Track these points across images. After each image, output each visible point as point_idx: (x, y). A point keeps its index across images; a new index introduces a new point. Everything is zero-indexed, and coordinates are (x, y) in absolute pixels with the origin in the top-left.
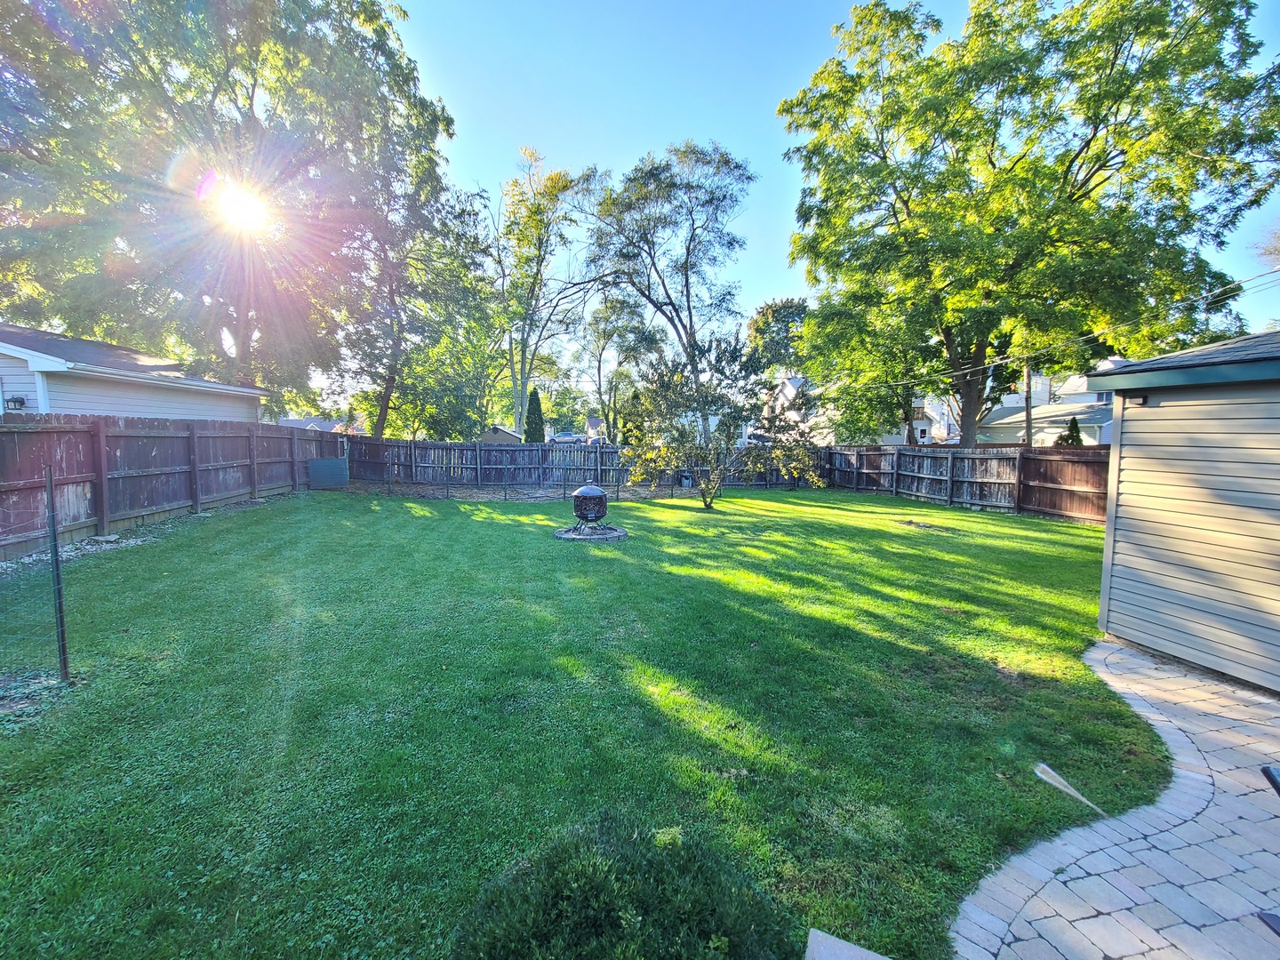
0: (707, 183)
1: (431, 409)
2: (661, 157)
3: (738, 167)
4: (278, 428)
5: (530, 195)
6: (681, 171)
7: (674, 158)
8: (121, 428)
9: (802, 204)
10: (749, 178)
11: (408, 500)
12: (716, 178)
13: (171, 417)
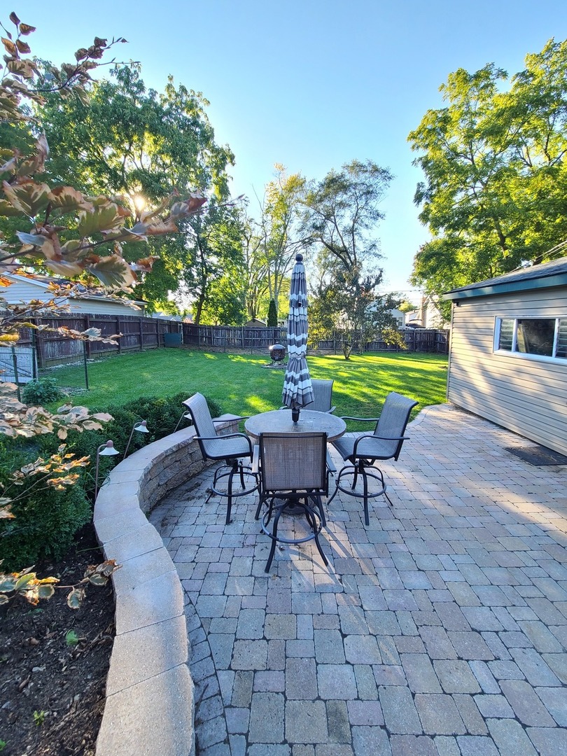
0: (367, 182)
1: (221, 310)
2: (338, 171)
3: (384, 171)
4: (151, 319)
5: (280, 190)
6: (351, 178)
7: (346, 171)
8: (94, 319)
9: (418, 191)
10: (390, 178)
11: (207, 353)
12: (371, 179)
13: (111, 314)
